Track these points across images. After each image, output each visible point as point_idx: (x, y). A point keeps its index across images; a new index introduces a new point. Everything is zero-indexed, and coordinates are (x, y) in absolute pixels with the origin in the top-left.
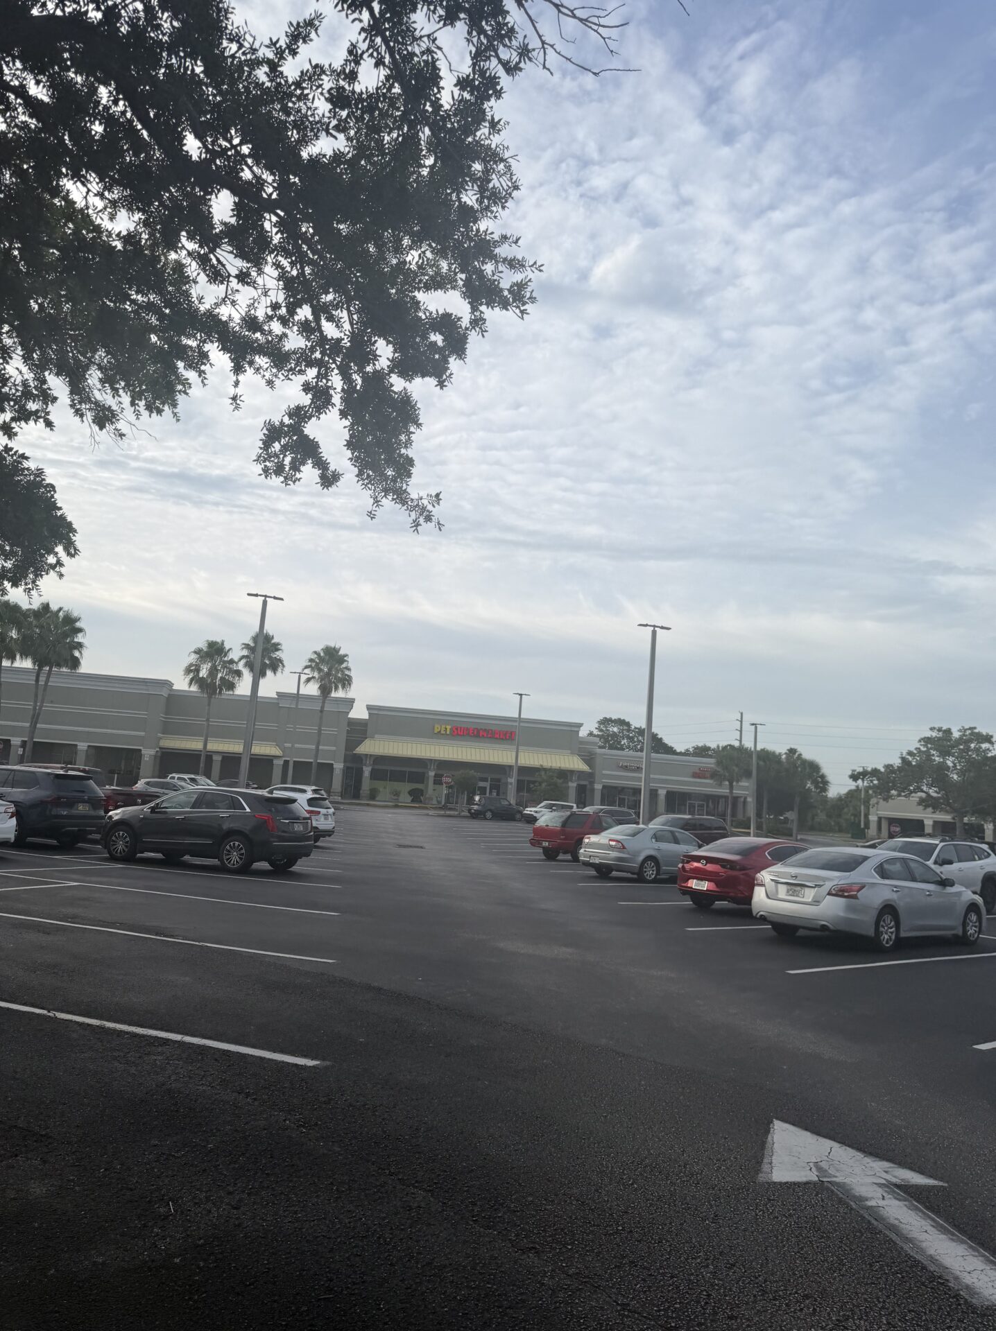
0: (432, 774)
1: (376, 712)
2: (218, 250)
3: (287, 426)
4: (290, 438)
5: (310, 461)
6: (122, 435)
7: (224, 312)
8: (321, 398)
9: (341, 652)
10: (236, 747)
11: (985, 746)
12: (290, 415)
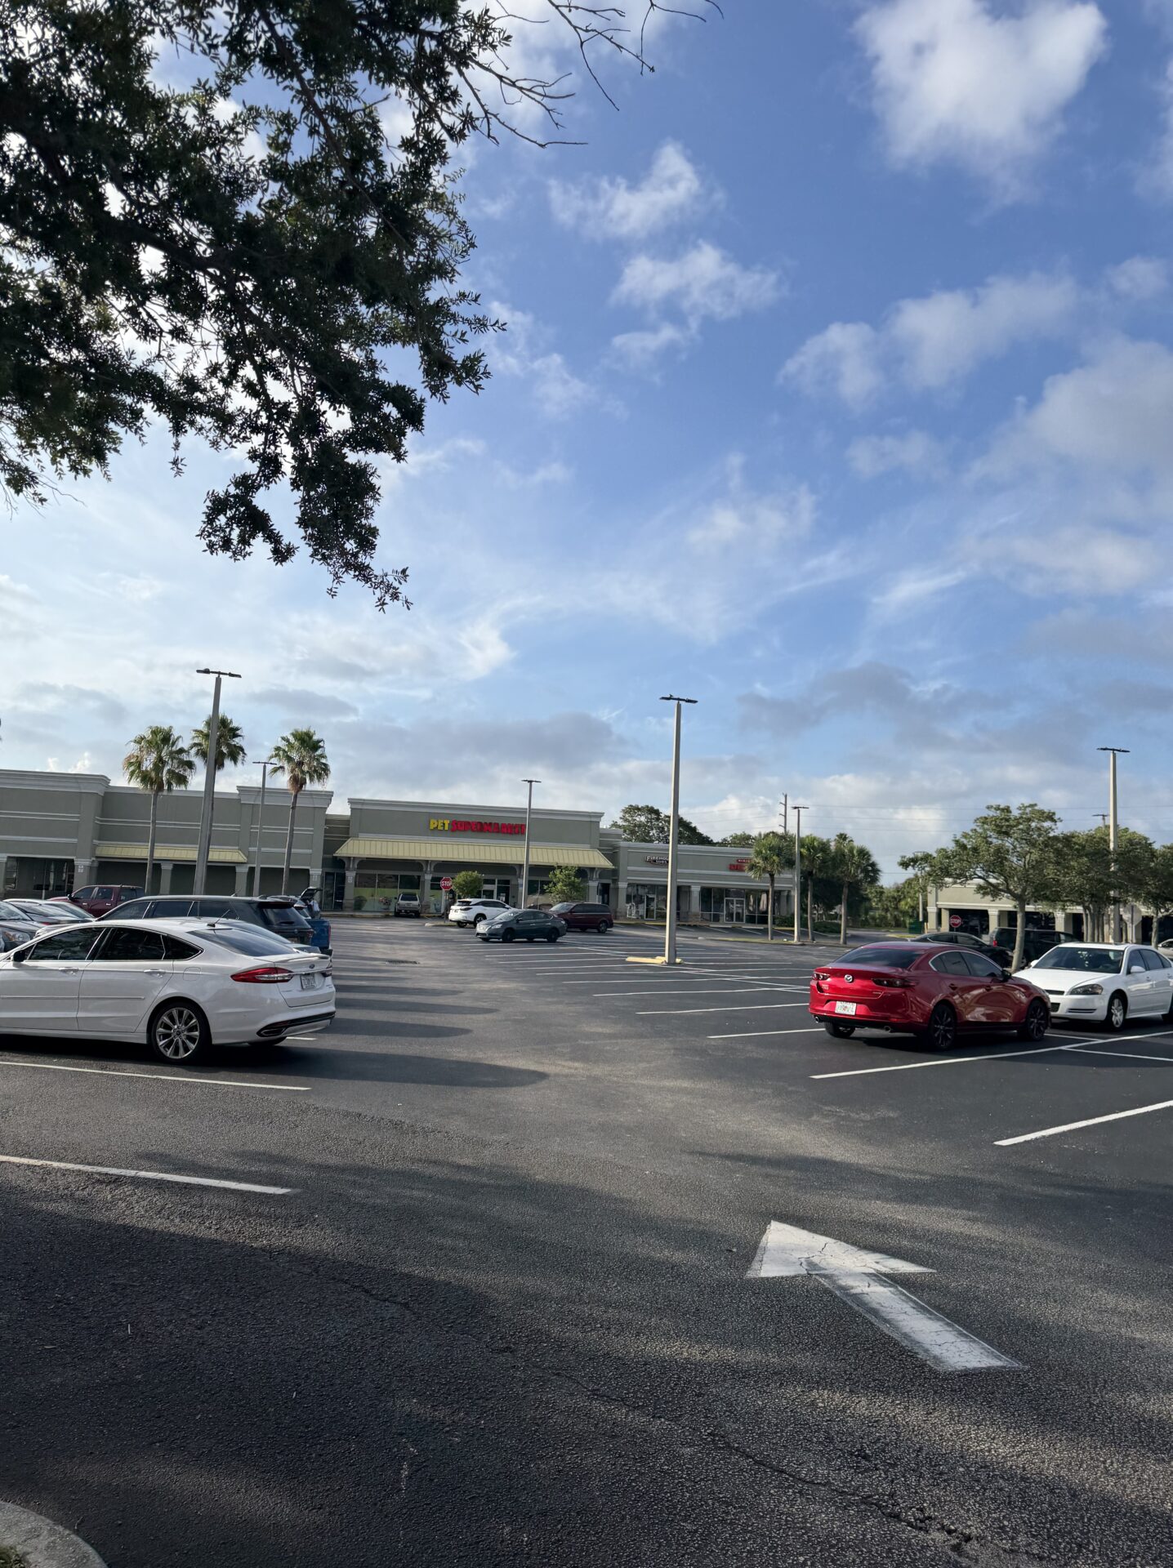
0: (428, 877)
1: (359, 807)
2: (147, 303)
3: (232, 496)
4: (237, 509)
5: (260, 534)
6: (42, 500)
7: (158, 369)
8: (270, 465)
9: (315, 738)
10: (187, 853)
11: (1047, 824)
12: (237, 485)
